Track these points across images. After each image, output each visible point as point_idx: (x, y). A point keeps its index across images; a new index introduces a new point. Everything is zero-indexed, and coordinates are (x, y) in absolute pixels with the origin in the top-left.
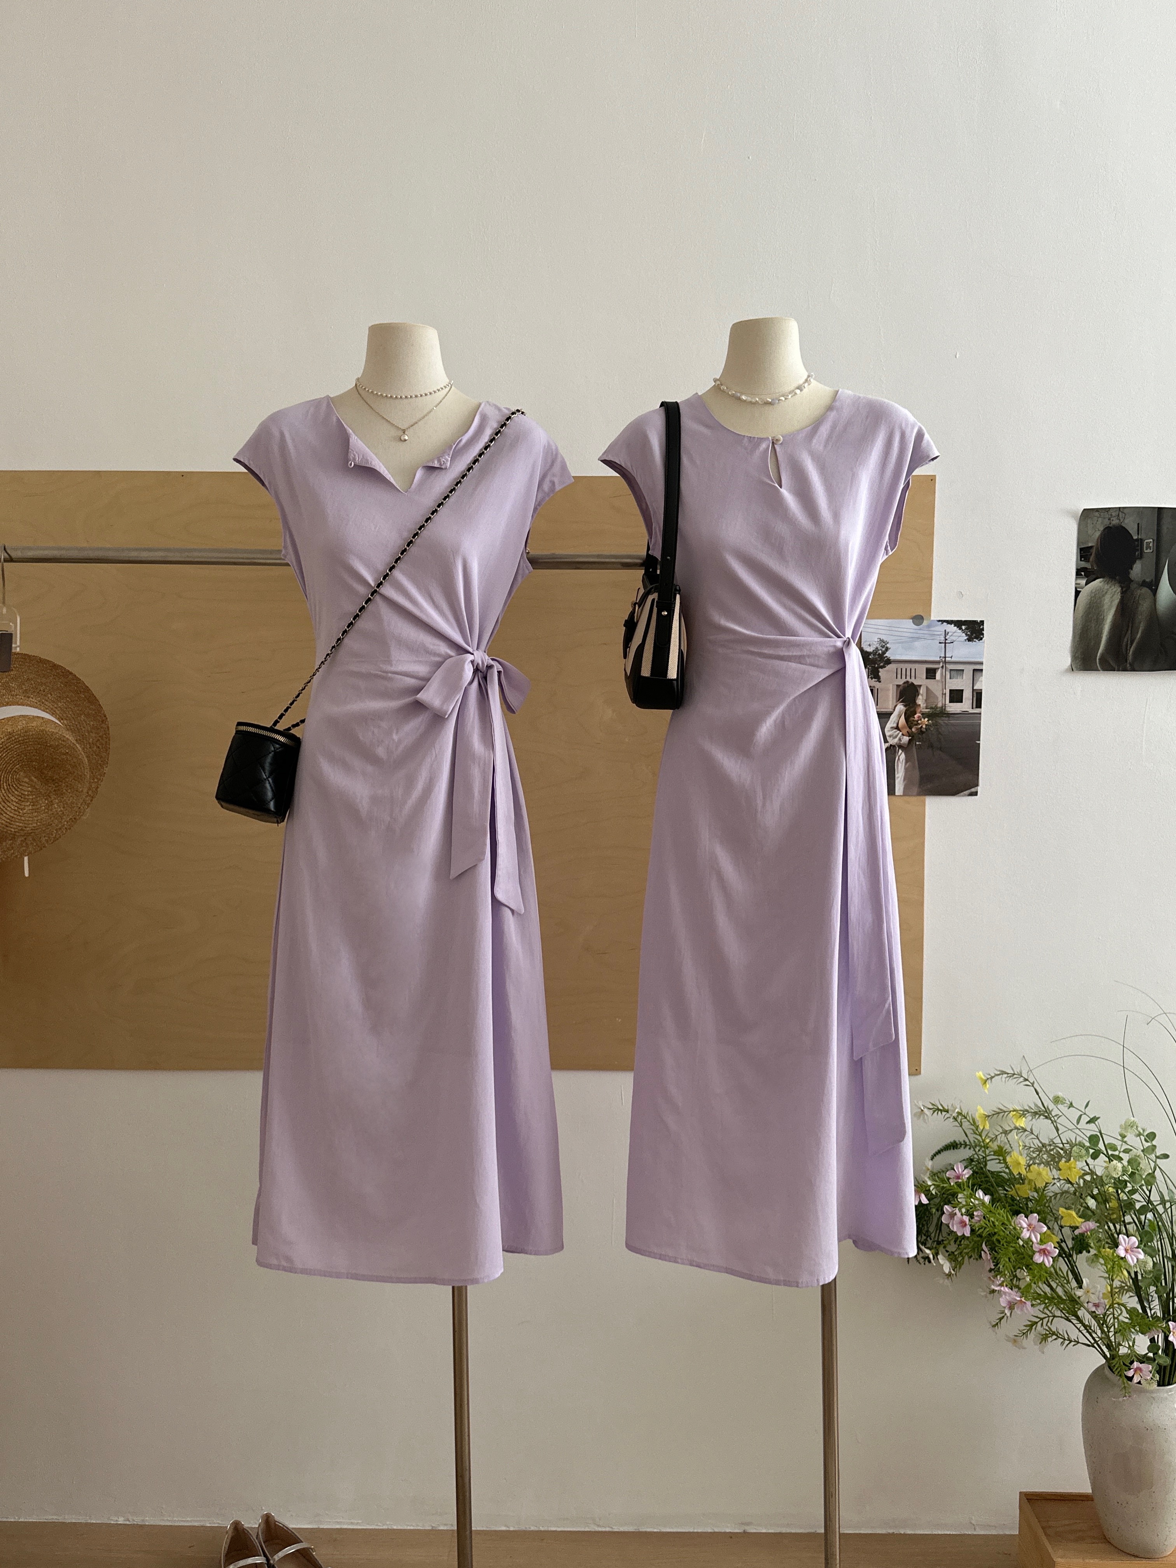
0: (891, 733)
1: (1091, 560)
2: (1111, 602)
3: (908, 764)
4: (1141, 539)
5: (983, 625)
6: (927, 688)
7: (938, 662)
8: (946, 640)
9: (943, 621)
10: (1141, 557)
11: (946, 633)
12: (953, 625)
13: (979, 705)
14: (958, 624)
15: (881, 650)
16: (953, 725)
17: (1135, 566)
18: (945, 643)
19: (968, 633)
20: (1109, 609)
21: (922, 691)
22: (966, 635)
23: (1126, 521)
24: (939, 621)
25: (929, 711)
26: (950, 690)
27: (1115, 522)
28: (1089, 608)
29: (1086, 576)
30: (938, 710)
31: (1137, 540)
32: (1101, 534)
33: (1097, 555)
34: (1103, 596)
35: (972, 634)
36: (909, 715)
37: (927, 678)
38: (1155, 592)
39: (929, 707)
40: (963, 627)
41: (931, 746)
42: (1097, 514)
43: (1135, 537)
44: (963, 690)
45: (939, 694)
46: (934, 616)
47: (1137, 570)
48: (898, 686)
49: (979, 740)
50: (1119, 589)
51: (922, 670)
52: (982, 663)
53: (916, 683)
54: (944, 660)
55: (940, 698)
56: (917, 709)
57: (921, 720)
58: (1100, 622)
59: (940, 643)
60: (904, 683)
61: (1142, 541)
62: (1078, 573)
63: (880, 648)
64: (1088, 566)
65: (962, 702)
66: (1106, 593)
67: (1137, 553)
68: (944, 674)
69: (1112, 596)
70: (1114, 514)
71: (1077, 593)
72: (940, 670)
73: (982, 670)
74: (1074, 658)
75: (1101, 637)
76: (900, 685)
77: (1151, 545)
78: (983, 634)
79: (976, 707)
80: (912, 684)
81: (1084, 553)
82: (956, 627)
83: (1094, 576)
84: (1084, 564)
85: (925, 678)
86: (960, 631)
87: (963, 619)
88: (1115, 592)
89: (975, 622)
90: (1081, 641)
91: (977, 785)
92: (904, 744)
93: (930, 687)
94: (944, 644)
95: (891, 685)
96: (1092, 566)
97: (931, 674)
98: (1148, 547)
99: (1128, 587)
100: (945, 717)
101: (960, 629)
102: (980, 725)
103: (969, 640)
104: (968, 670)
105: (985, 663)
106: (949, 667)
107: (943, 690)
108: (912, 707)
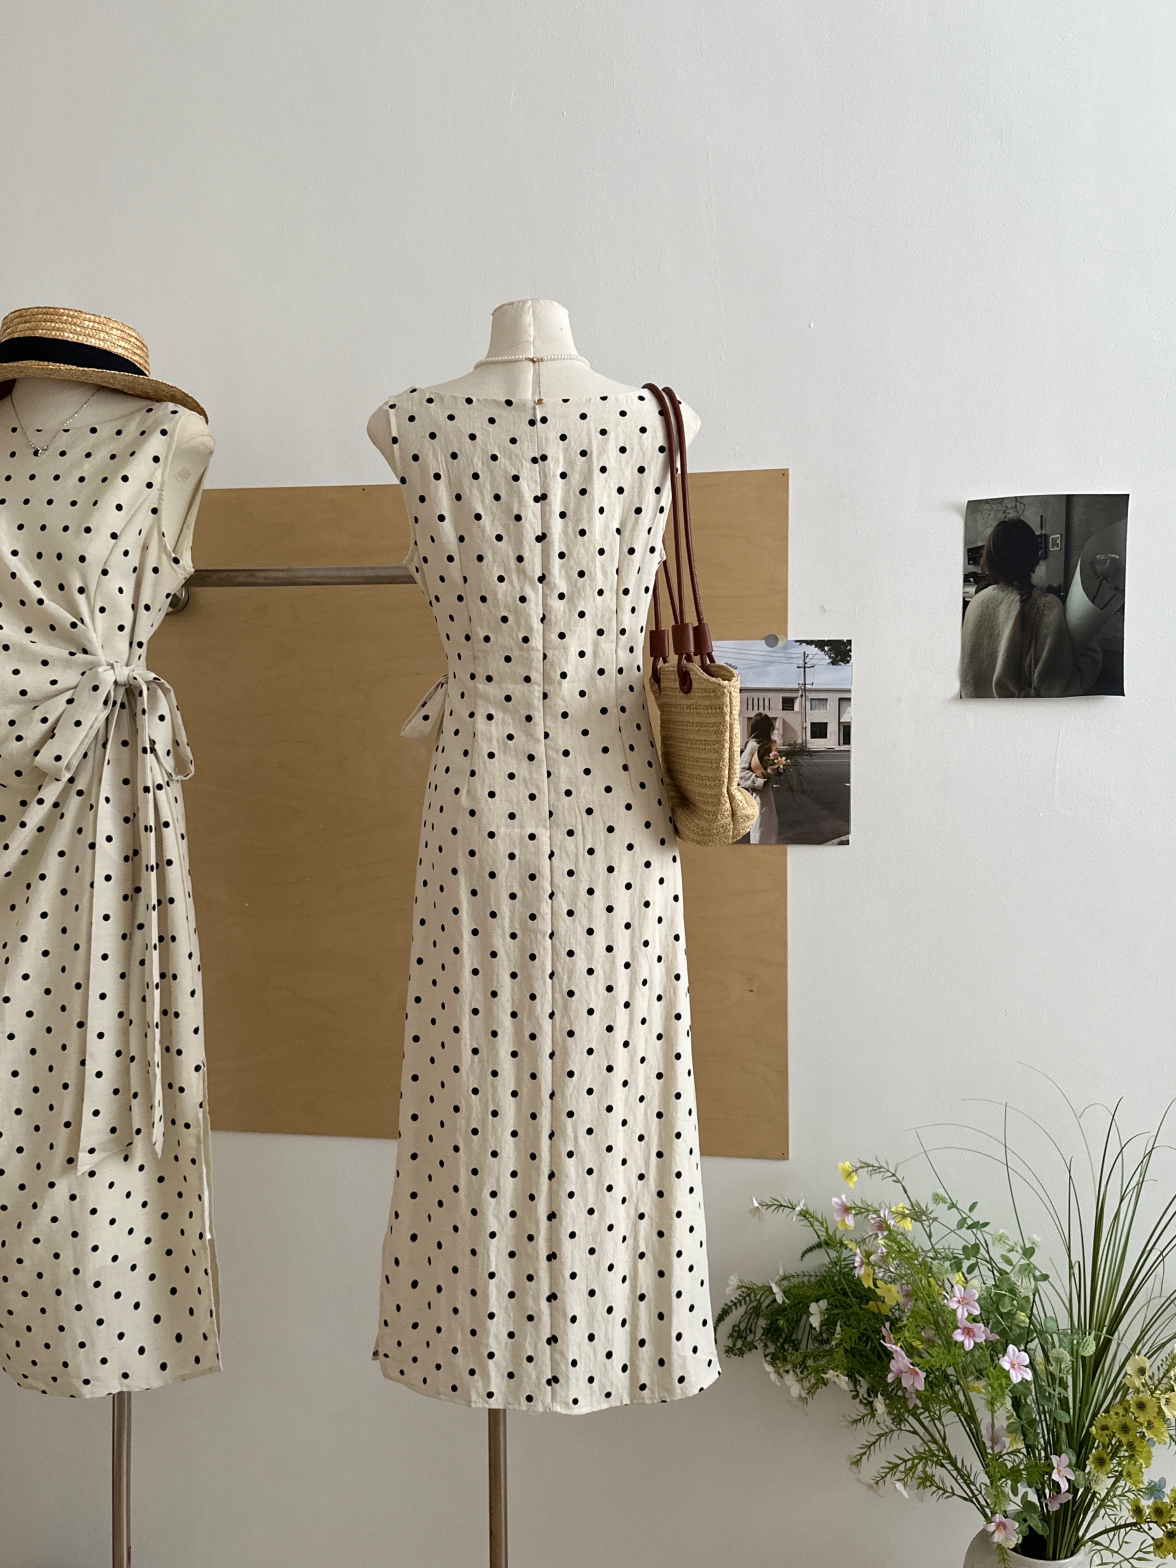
0: (743, 774)
1: (982, 561)
2: (1008, 613)
3: (764, 809)
4: (1046, 535)
5: (850, 644)
7: (797, 690)
8: (805, 663)
9: (801, 642)
10: (1045, 557)
11: (805, 656)
12: (813, 646)
13: (847, 740)
14: (820, 644)
16: (815, 764)
17: (1038, 568)
18: (805, 667)
19: (832, 655)
20: (1007, 622)
21: (778, 724)
22: (830, 657)
23: (1026, 513)
24: (797, 641)
26: (812, 724)
27: (1012, 515)
28: (980, 621)
29: (976, 582)
30: (798, 747)
31: (1040, 536)
32: (994, 531)
33: (988, 558)
34: (998, 606)
35: (836, 656)
36: (763, 753)
37: (783, 709)
38: (1064, 600)
40: (826, 648)
41: (791, 789)
42: (987, 506)
43: (1038, 533)
44: (826, 724)
45: (798, 728)
46: (792, 636)
47: (1041, 574)
48: (749, 719)
49: (849, 782)
50: (1018, 597)
51: (777, 699)
52: (849, 691)
53: (770, 716)
54: (803, 687)
55: (799, 733)
56: (772, 745)
57: (777, 759)
58: (994, 637)
60: (756, 715)
61: (1046, 537)
62: (966, 579)
64: (978, 570)
65: (826, 737)
66: (1001, 602)
67: (1040, 553)
68: (804, 704)
69: (1009, 606)
70: (1009, 505)
71: (966, 604)
72: (799, 698)
73: (849, 699)
74: (964, 682)
75: (997, 657)
76: (752, 718)
77: (1058, 541)
78: (850, 656)
79: (844, 743)
80: (766, 716)
81: (972, 554)
82: (817, 649)
83: (986, 583)
84: (972, 568)
85: (781, 708)
86: (822, 653)
87: (826, 639)
88: (1012, 601)
89: (840, 642)
90: (972, 662)
91: (848, 833)
92: (759, 786)
93: (786, 720)
94: (802, 669)
96: (983, 570)
97: (788, 704)
98: (1055, 544)
99: (1030, 595)
100: (807, 755)
101: (823, 650)
102: (849, 765)
103: (833, 663)
104: (833, 699)
105: (853, 690)
106: (810, 695)
107: (803, 723)
108: (767, 744)
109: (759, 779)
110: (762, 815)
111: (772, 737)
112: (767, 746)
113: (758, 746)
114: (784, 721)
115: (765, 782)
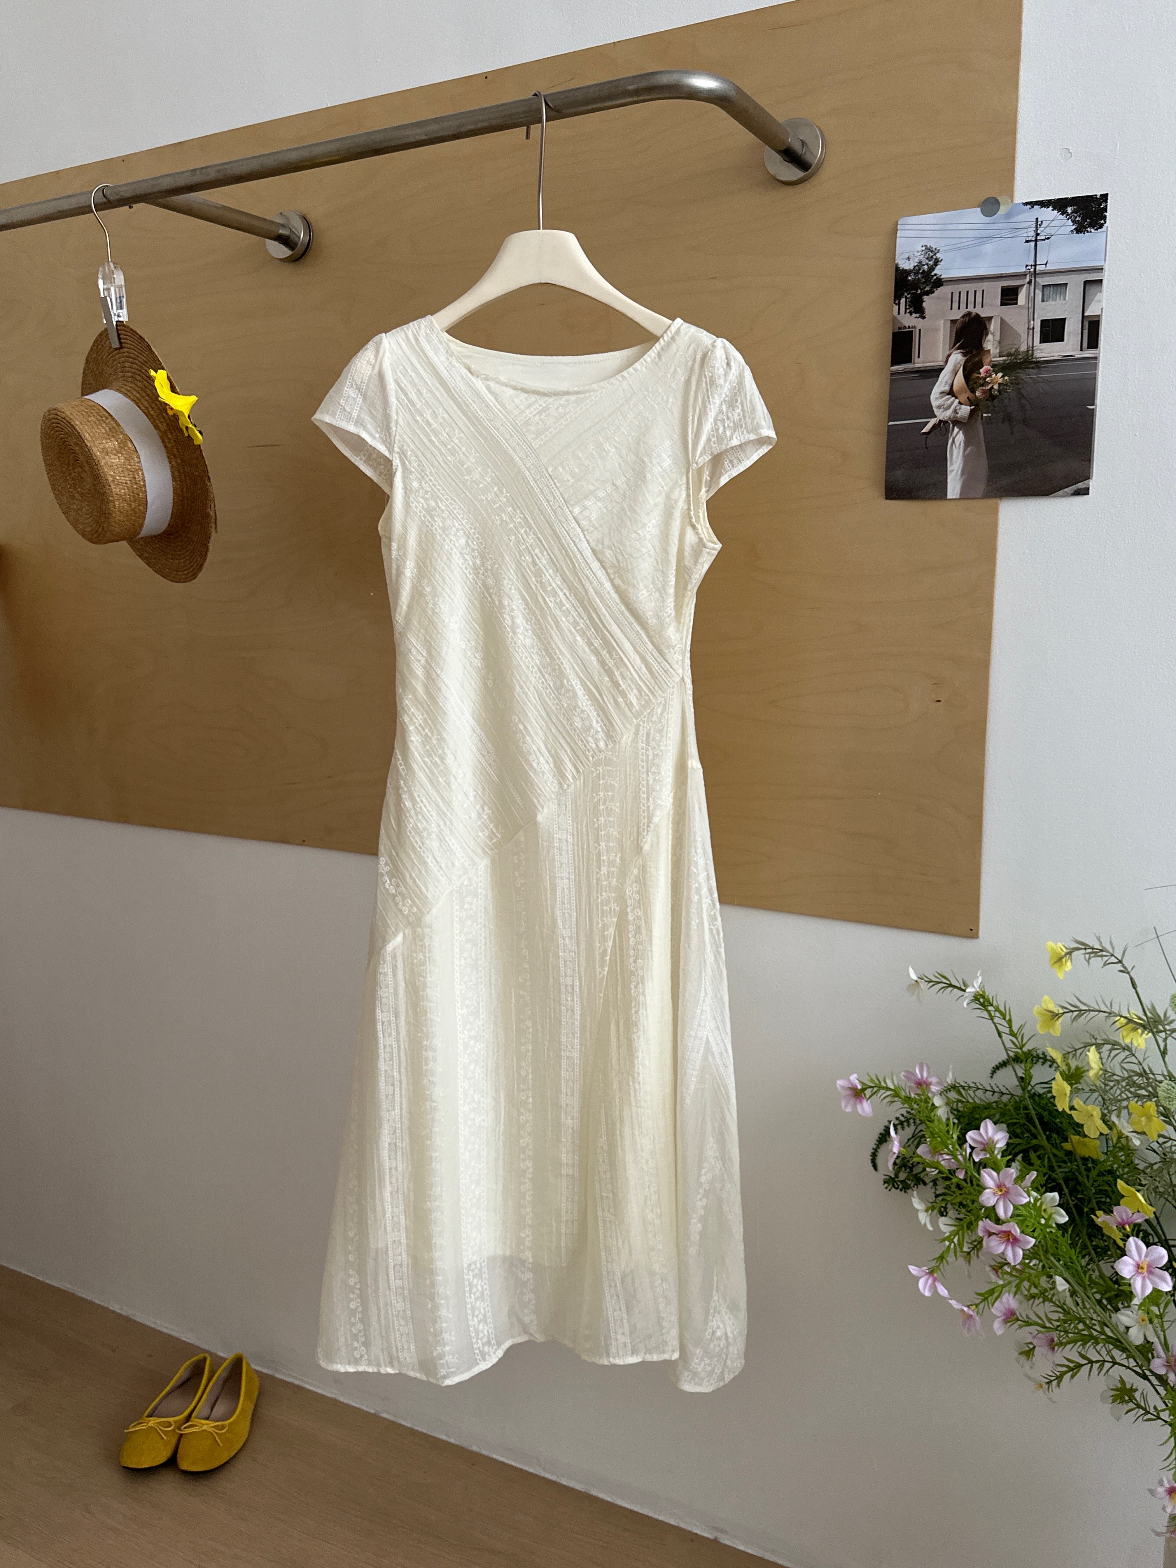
0: (940, 402)
3: (969, 449)
5: (1106, 201)
6: (1003, 321)
7: (1024, 275)
8: (1038, 234)
9: (1032, 204)
11: (1038, 223)
12: (1051, 208)
13: (1093, 342)
14: (1060, 205)
15: (927, 265)
16: (1045, 381)
18: (1036, 241)
19: (1078, 218)
21: (994, 327)
22: (1074, 222)
24: (1026, 204)
25: (1004, 360)
26: (1042, 321)
30: (1020, 357)
35: (1084, 220)
36: (970, 370)
37: (1002, 304)
39: (1005, 353)
40: (1069, 210)
41: (1008, 418)
44: (1064, 319)
45: (1021, 329)
46: (1020, 197)
48: (953, 322)
49: (1094, 404)
51: (994, 291)
52: (1101, 269)
53: (982, 316)
54: (1032, 270)
55: (1024, 336)
56: (984, 357)
57: (990, 376)
59: (1027, 241)
60: (963, 316)
63: (924, 261)
65: (1063, 340)
68: (1032, 294)
72: (1025, 286)
73: (1101, 281)
76: (957, 320)
78: (1105, 217)
79: (1089, 347)
80: (977, 315)
82: (1056, 212)
85: (999, 304)
86: (1063, 217)
87: (1070, 196)
89: (1091, 198)
91: (1089, 477)
92: (964, 418)
93: (1006, 319)
94: (1033, 244)
95: (943, 321)
97: (1009, 296)
100: (1033, 368)
101: (1064, 212)
102: (1094, 379)
103: (1078, 230)
104: (1075, 284)
105: (1106, 268)
106: (1042, 281)
107: (1029, 322)
108: (976, 355)
109: (963, 406)
110: (966, 458)
111: (984, 346)
112: (977, 359)
113: (964, 359)
114: (1002, 320)
115: (971, 410)
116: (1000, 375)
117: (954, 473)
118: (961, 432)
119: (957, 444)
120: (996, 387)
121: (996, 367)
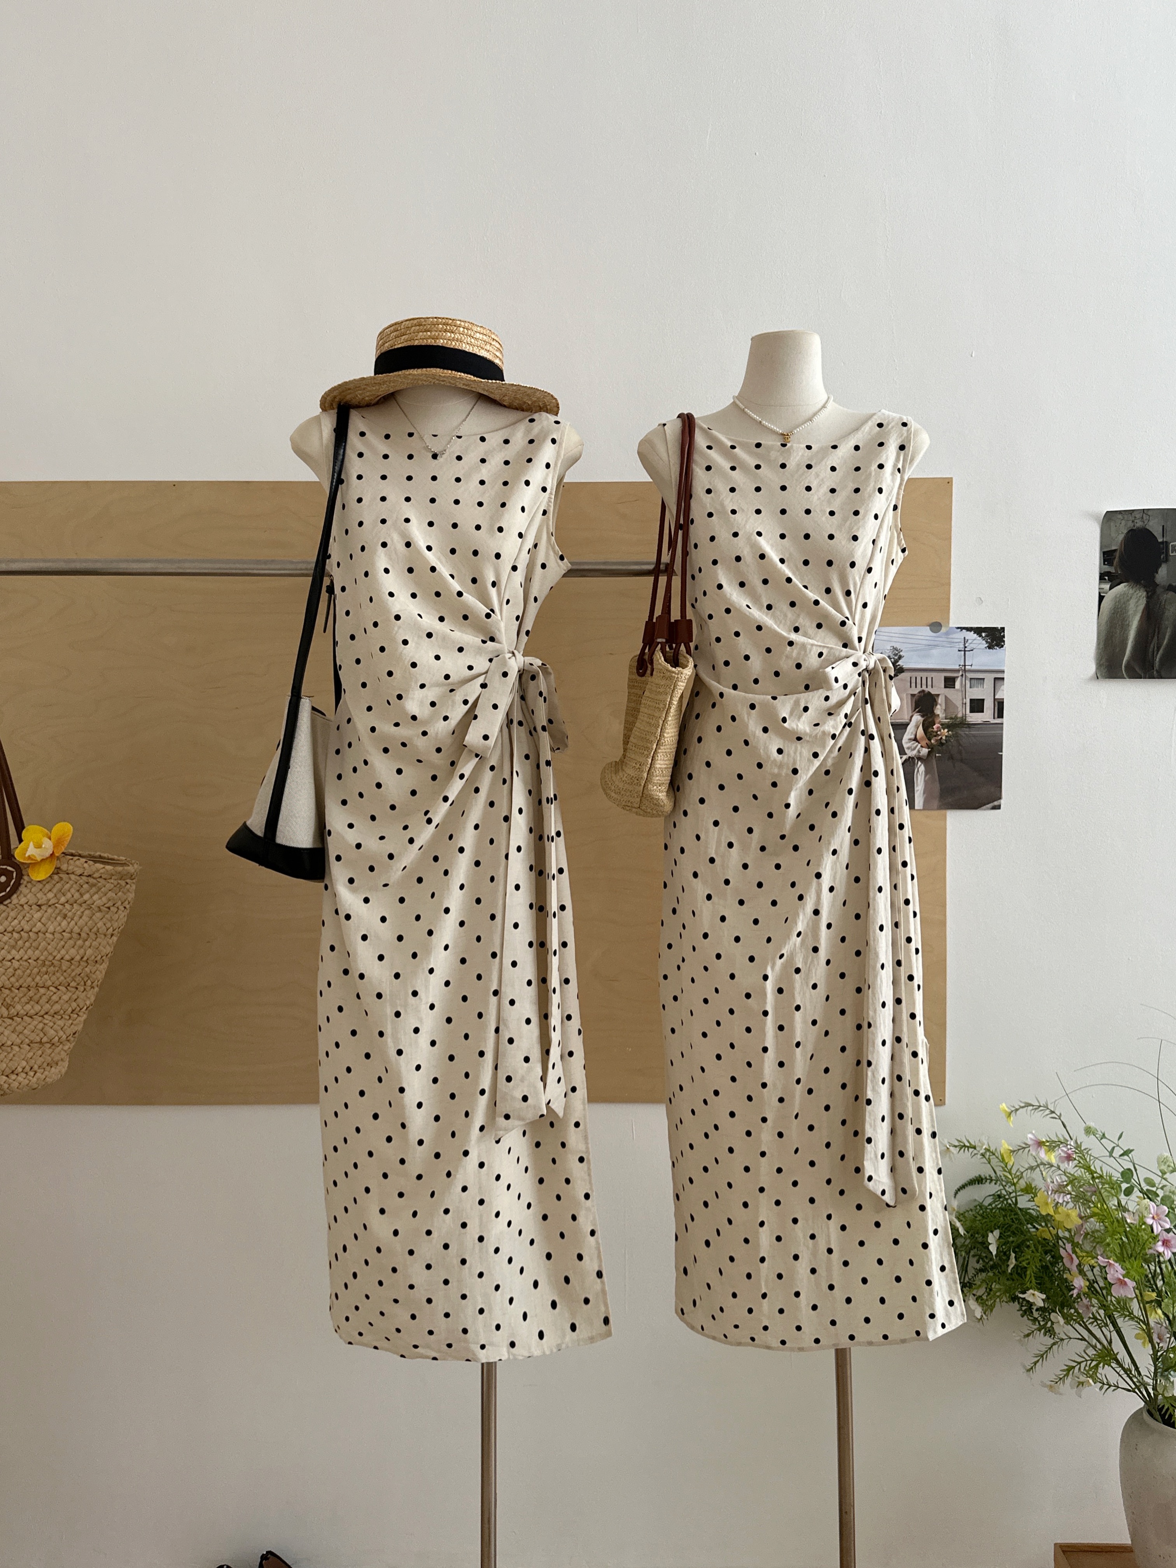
0: (909, 745)
1: (1115, 563)
2: (1137, 607)
3: (927, 776)
5: (1004, 631)
7: (958, 671)
8: (965, 647)
9: (962, 629)
11: (965, 641)
12: (972, 632)
13: (1001, 715)
14: (978, 631)
16: (974, 736)
17: (1160, 569)
18: (965, 651)
19: (988, 640)
20: (1135, 615)
21: (941, 700)
22: (987, 642)
24: (958, 628)
25: (949, 722)
26: (971, 700)
27: (1139, 524)
28: (1113, 614)
29: (1110, 580)
30: (958, 720)
31: (1162, 543)
32: (1125, 537)
33: (1120, 559)
34: (1128, 601)
35: (992, 641)
36: (927, 726)
37: (945, 687)
39: (948, 717)
40: (983, 634)
41: (951, 758)
42: (1121, 516)
43: (1160, 540)
44: (983, 700)
45: (959, 704)
46: (953, 623)
48: (913, 695)
49: (1002, 752)
50: (1145, 594)
51: (939, 679)
52: (1003, 672)
53: (933, 693)
54: (963, 668)
55: (960, 708)
56: (935, 719)
57: (940, 731)
58: (1125, 627)
59: (959, 651)
60: (920, 692)
62: (1102, 578)
64: (1112, 569)
65: (983, 712)
66: (1131, 598)
67: (1162, 557)
68: (964, 683)
69: (1137, 601)
70: (1137, 516)
71: (1101, 599)
72: (959, 678)
73: (1003, 679)
74: (1099, 665)
75: (1127, 643)
76: (916, 695)
78: (1004, 641)
79: (998, 717)
80: (929, 693)
82: (975, 635)
83: (1119, 581)
85: (943, 687)
86: (980, 638)
87: (983, 626)
88: (1140, 597)
89: (995, 629)
90: (1105, 647)
91: (1000, 798)
93: (949, 697)
94: (963, 652)
96: (1116, 570)
97: (950, 682)
98: (1173, 550)
99: (1154, 592)
100: (966, 727)
101: (981, 636)
102: (1002, 736)
103: (990, 647)
104: (989, 678)
105: (1006, 671)
106: (970, 675)
107: (963, 699)
108: (931, 717)
109: (924, 749)
110: (926, 782)
111: (935, 712)
112: (931, 720)
113: (922, 719)
114: (946, 697)
115: (929, 752)
116: (946, 730)
117: (919, 792)
118: (922, 766)
119: (920, 772)
120: (944, 738)
121: (944, 726)
